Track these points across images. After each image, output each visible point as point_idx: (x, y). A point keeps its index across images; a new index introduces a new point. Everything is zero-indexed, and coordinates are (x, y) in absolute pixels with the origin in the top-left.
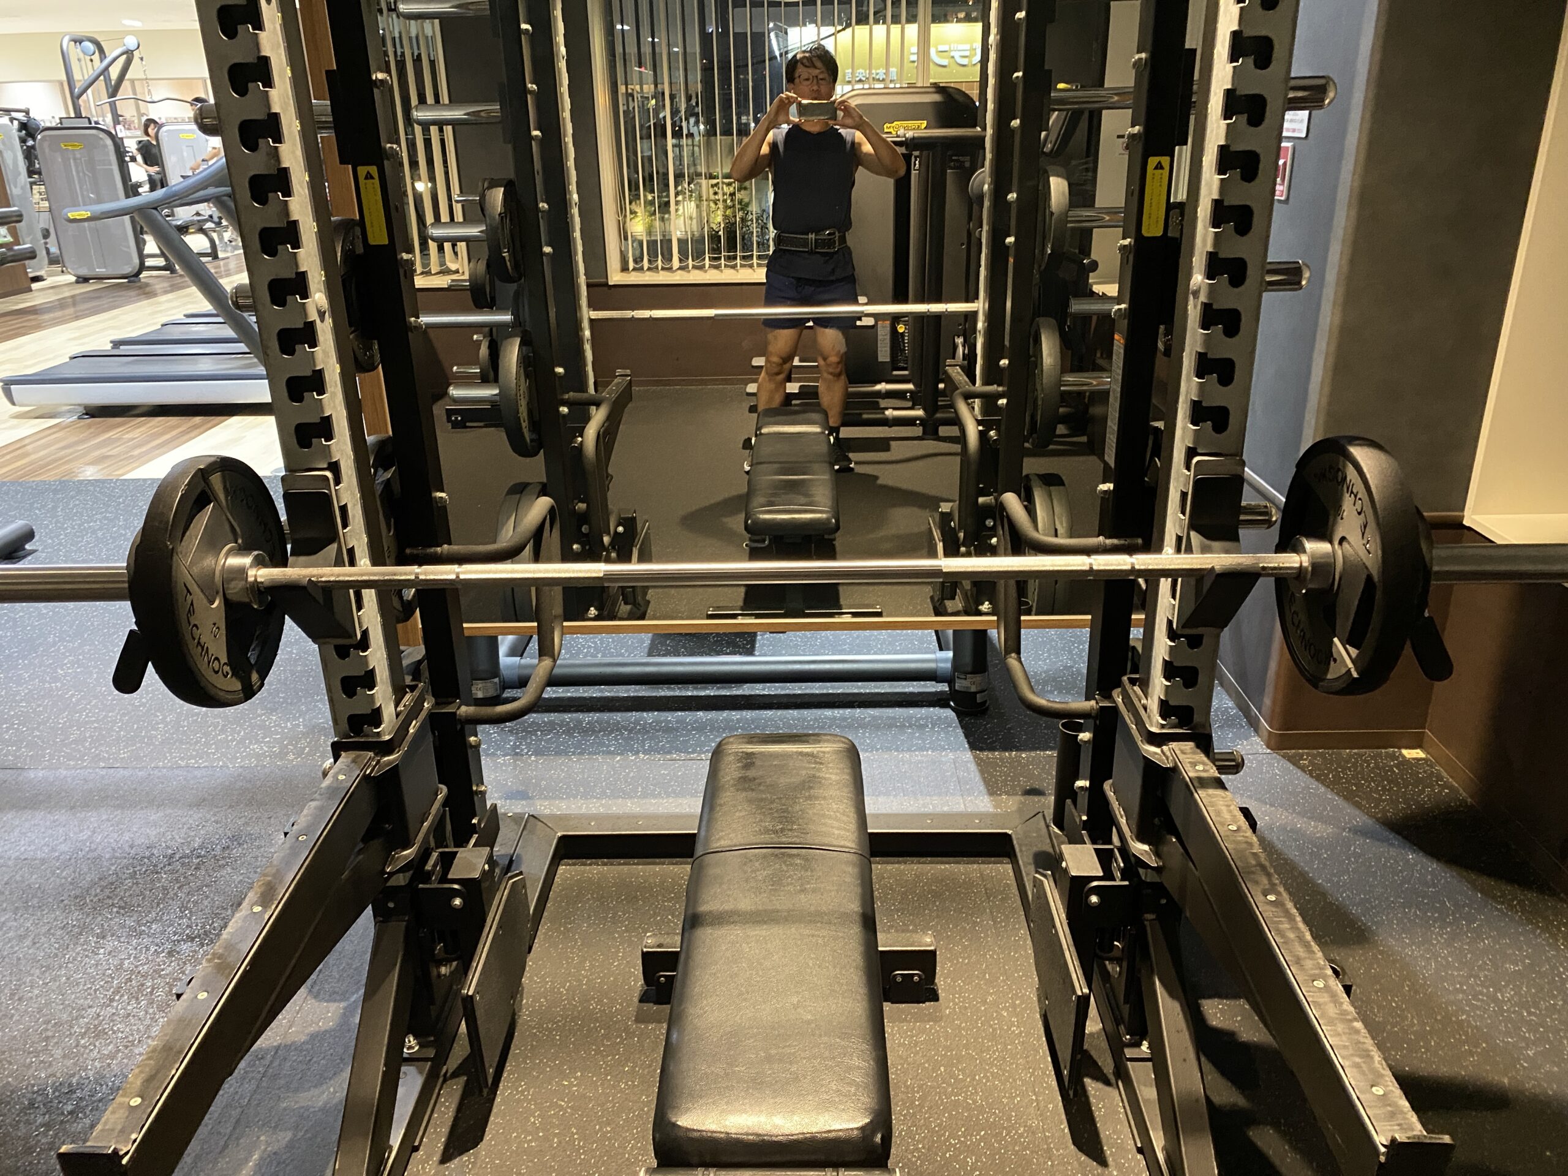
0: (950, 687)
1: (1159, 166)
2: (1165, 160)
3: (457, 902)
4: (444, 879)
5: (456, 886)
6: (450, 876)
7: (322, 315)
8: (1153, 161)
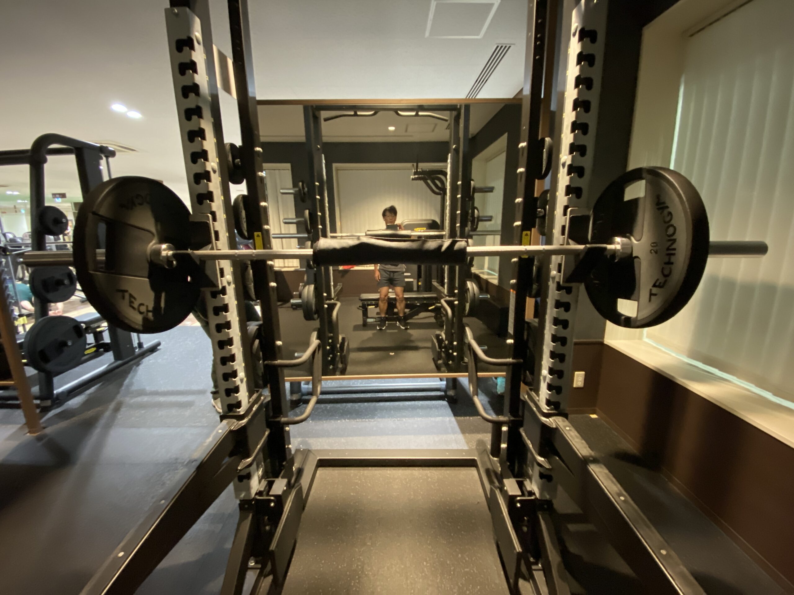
0: (445, 393)
1: (527, 235)
2: (529, 232)
3: (272, 504)
4: (268, 494)
5: (272, 498)
6: (271, 493)
7: (229, 283)
8: (524, 233)
